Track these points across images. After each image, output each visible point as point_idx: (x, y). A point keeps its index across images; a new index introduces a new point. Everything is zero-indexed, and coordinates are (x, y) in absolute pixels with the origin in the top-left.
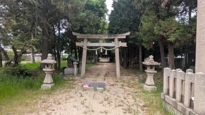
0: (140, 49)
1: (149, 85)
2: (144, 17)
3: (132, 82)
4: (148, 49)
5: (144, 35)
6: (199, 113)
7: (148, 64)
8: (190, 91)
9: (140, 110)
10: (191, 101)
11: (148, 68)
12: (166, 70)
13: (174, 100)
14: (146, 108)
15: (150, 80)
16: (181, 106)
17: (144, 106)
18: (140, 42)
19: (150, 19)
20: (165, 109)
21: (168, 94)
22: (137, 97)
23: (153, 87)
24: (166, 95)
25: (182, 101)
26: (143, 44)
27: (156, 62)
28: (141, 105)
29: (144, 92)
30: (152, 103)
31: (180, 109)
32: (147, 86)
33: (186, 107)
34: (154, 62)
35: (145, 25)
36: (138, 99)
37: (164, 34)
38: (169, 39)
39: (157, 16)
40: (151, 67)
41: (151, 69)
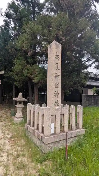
0: (14, 87)
1: (18, 118)
2: (16, 60)
3: (5, 116)
4: (19, 87)
5: (16, 75)
6: (47, 136)
7: (18, 100)
8: (42, 121)
9: (7, 142)
10: (43, 128)
11: (18, 104)
12: (29, 105)
13: (33, 128)
14: (12, 139)
15: (19, 114)
16: (37, 132)
17: (11, 138)
18: (13, 81)
19: (21, 63)
20: (27, 137)
21: (30, 124)
22: (7, 130)
23: (21, 119)
24: (28, 125)
25: (38, 129)
26: (15, 83)
27: (24, 98)
28: (9, 137)
29: (14, 124)
30: (19, 133)
31: (36, 135)
32: (17, 119)
33: (40, 133)
34: (22, 98)
35: (17, 67)
36: (7, 132)
37: (31, 76)
38: (34, 81)
39: (25, 61)
40: (20, 102)
41: (20, 104)
